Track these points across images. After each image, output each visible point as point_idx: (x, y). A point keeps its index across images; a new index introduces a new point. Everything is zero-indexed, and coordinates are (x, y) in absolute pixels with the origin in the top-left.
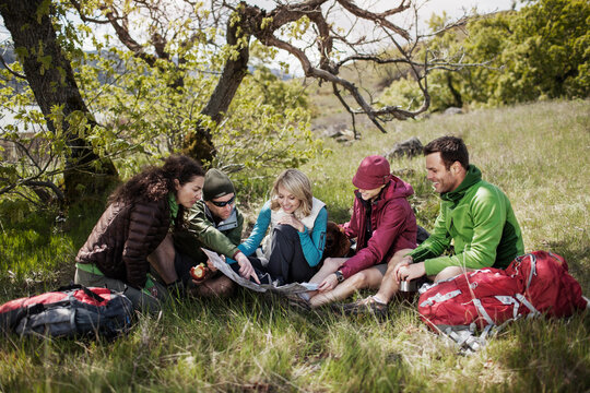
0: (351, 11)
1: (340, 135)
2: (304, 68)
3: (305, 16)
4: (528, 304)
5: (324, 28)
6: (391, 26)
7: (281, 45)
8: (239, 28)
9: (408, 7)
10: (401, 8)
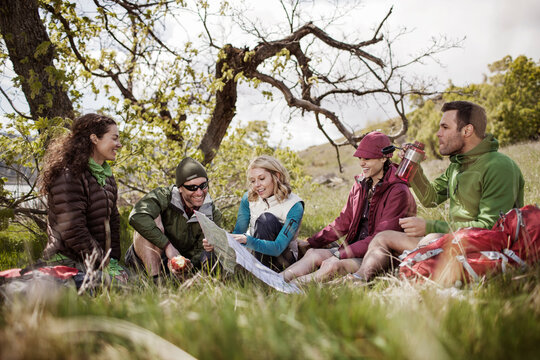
0: (327, 43)
1: (329, 182)
2: (286, 99)
3: (285, 49)
4: (515, 258)
5: (303, 61)
6: (366, 55)
7: (264, 78)
8: (225, 64)
9: (381, 39)
10: (374, 41)
